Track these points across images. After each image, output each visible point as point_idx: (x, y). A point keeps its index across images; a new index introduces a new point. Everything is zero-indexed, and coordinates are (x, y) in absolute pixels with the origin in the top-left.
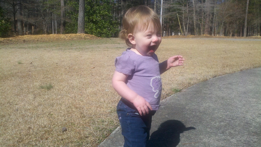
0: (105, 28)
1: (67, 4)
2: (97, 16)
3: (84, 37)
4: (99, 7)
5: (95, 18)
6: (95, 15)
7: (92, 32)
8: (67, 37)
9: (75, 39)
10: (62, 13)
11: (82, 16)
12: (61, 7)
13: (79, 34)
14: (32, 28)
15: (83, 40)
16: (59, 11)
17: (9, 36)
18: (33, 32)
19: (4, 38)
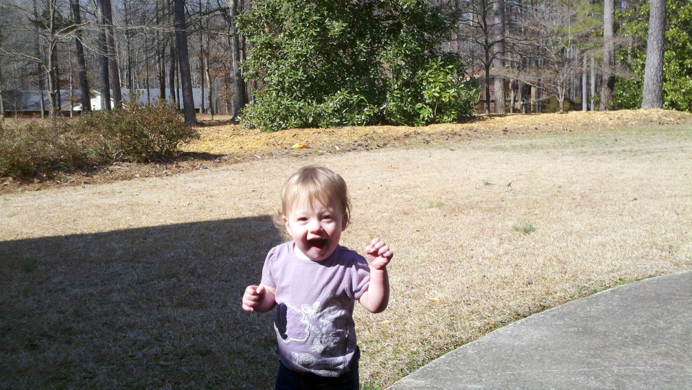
1: (620, 31)
3: (660, 118)
8: (611, 119)
9: (632, 124)
10: (607, 54)
11: (656, 64)
12: (605, 38)
13: (646, 112)
14: (530, 93)
15: (656, 126)
16: (598, 52)
17: (473, 119)
18: (532, 103)
19: (461, 123)
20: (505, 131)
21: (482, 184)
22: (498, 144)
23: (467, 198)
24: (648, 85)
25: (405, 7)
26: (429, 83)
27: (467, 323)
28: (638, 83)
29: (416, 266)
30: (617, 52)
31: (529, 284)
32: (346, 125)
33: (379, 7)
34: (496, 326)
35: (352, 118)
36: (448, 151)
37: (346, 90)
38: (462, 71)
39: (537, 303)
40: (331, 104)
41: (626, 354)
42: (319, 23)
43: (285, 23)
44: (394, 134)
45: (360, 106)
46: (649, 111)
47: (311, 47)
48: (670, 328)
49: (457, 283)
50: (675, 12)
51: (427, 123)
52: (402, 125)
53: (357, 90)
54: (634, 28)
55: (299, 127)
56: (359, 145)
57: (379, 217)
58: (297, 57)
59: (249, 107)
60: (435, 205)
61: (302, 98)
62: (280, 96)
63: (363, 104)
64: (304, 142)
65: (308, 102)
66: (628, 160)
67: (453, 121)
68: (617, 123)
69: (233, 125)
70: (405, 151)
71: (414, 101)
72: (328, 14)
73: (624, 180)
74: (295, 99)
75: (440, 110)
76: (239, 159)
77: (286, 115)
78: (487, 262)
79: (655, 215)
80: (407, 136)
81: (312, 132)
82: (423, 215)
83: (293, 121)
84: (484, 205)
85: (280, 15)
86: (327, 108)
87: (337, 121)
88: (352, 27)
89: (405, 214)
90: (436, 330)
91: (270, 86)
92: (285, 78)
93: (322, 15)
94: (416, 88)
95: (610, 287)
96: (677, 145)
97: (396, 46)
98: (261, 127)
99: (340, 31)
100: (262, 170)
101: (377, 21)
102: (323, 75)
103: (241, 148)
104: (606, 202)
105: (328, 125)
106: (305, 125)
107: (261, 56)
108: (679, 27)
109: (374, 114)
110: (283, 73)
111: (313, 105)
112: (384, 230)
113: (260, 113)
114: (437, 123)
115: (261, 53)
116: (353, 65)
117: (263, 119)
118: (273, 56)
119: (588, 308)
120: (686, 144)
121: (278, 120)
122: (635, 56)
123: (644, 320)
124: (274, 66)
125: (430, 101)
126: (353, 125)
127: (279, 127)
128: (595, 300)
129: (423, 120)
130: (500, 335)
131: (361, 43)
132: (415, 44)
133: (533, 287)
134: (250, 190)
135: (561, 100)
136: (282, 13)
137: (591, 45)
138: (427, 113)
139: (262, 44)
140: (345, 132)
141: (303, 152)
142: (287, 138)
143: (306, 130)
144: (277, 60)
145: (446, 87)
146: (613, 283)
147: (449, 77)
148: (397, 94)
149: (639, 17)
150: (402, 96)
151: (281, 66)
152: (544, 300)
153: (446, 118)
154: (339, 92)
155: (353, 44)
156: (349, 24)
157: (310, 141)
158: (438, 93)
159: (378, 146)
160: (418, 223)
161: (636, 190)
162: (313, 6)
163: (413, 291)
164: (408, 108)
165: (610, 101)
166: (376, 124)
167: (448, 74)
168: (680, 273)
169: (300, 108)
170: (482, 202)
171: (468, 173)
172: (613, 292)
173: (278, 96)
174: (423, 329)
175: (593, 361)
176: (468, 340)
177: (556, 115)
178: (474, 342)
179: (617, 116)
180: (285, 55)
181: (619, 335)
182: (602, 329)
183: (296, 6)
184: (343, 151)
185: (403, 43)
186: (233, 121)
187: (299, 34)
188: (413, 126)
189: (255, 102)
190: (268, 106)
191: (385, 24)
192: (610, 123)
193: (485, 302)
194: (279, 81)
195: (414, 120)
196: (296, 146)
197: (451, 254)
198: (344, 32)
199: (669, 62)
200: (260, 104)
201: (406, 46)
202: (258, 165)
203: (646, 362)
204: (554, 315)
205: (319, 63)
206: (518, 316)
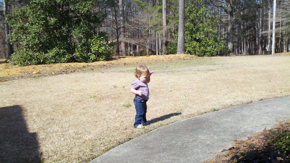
0: (209, 46)
1: (169, 23)
2: (200, 34)
3: (184, 57)
4: (202, 24)
5: (198, 36)
6: (198, 33)
7: (195, 50)
8: (166, 58)
9: (174, 60)
10: (164, 32)
11: (182, 37)
12: (163, 26)
13: (179, 55)
14: (136, 48)
15: (182, 61)
16: (161, 31)
17: (112, 59)
18: (137, 52)
19: (107, 61)
20: (125, 64)
21: (113, 87)
22: (122, 69)
23: (106, 93)
24: (179, 45)
25: (82, 12)
26: (94, 44)
27: (99, 148)
28: (176, 43)
29: (80, 125)
30: (168, 31)
31: (126, 129)
32: (58, 63)
33: (71, 12)
34: (110, 149)
35: (60, 60)
36: (101, 73)
37: (58, 47)
38: (107, 39)
39: (128, 137)
40: (51, 53)
41: (159, 156)
42: (44, 19)
43: (29, 18)
44: (78, 66)
45: (64, 54)
46: (180, 55)
47: (41, 29)
48: (177, 143)
49: (97, 131)
50: (188, 16)
51: (93, 61)
52: (83, 62)
53: (62, 47)
54: (174, 22)
55: (36, 64)
56: (63, 72)
57: (68, 104)
58: (35, 33)
59: (13, 55)
60: (92, 97)
61: (38, 51)
62: (28, 51)
63: (65, 53)
64: (38, 71)
65: (40, 53)
66: (170, 75)
67: (104, 60)
68: (168, 60)
69: (6, 64)
70: (83, 73)
71: (87, 52)
72: (49, 15)
73: (168, 83)
74: (35, 51)
75: (99, 56)
76: (7, 79)
77: (31, 59)
78: (110, 121)
79: (177, 97)
80: (84, 67)
81: (42, 66)
82: (87, 102)
83: (34, 61)
84: (113, 96)
85: (27, 15)
86: (49, 55)
87: (54, 61)
88: (60, 21)
89: (80, 101)
90: (85, 153)
91: (23, 46)
92: (29, 43)
93: (46, 15)
94: (88, 47)
95: (157, 128)
96: (189, 68)
97: (79, 29)
98: (19, 64)
99: (54, 22)
100: (17, 84)
101: (71, 18)
102: (47, 41)
103: (9, 74)
104: (160, 93)
105: (50, 63)
106: (39, 63)
107: (18, 33)
108: (190, 22)
109: (70, 58)
110: (29, 41)
111: (42, 54)
112: (69, 109)
113: (18, 58)
114: (97, 61)
115: (18, 32)
116: (61, 37)
117: (20, 61)
118: (24, 33)
119: (147, 138)
120: (192, 68)
121: (27, 61)
122: (175, 33)
123: (168, 141)
124: (24, 37)
125: (94, 52)
126: (61, 62)
127: (28, 64)
128: (150, 134)
129: (91, 60)
130: (111, 152)
131: (64, 27)
132: (87, 28)
133: (127, 130)
134: (11, 94)
135: (147, 50)
136: (27, 14)
137: (158, 28)
138: (93, 57)
139: (18, 28)
140: (57, 66)
141: (37, 75)
142: (30, 69)
143: (39, 66)
144: (26, 35)
145: (100, 46)
146: (158, 126)
147: (102, 42)
148: (80, 49)
149: (176, 18)
150: (82, 50)
151: (28, 37)
152: (131, 136)
153: (101, 59)
154: (54, 48)
155: (60, 28)
156: (58, 19)
157: (41, 70)
158: (97, 48)
159: (71, 72)
160: (85, 105)
161: (172, 87)
162: (41, 11)
163: (78, 136)
164: (85, 55)
165: (166, 51)
166: (71, 62)
167: (101, 40)
168: (183, 120)
169: (37, 56)
170: (112, 95)
171: (108, 82)
172: (158, 130)
173: (27, 50)
174: (80, 153)
175: (146, 160)
176: (98, 156)
177: (145, 57)
178: (100, 156)
179: (168, 57)
180: (30, 32)
181: (158, 148)
182: (151, 146)
183: (34, 11)
184: (56, 74)
185: (82, 27)
186: (6, 62)
187: (35, 23)
188: (87, 62)
189: (16, 53)
190: (22, 55)
191: (74, 19)
192: (166, 60)
193: (107, 138)
194: (27, 44)
195: (88, 60)
196: (34, 72)
197: (96, 118)
198: (56, 23)
199: (187, 36)
200: (18, 54)
201: (83, 29)
202: (16, 82)
203: (166, 158)
204: (134, 142)
205: (45, 36)
206: (120, 143)
